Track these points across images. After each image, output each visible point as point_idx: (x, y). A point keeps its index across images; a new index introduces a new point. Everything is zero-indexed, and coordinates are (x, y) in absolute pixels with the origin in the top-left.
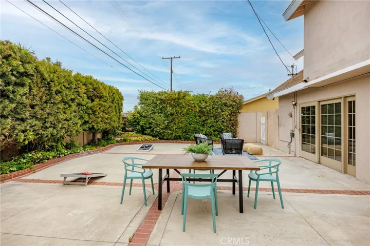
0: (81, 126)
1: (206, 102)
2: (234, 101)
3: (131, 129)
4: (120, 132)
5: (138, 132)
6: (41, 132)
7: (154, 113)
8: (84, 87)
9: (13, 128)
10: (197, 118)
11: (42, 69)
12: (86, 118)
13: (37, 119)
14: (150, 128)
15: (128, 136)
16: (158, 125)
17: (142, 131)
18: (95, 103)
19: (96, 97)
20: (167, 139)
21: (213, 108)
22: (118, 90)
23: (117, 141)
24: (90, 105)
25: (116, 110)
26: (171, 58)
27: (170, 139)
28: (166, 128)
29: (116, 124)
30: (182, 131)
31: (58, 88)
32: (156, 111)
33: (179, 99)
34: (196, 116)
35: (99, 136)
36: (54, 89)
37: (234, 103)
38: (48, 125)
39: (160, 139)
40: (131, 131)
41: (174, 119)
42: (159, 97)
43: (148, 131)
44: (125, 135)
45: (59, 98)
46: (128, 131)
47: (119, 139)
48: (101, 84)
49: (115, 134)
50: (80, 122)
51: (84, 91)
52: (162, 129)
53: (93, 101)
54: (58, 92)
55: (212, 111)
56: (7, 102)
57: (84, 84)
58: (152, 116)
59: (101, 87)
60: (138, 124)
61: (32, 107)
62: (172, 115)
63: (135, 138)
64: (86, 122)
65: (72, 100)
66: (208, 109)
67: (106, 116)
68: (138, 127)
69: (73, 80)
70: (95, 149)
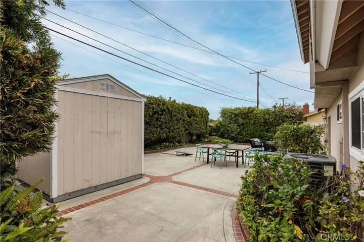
0: (184, 131)
1: (269, 115)
2: (295, 114)
3: (215, 134)
4: (207, 136)
5: (219, 137)
6: (168, 134)
7: (230, 123)
8: (186, 111)
9: (160, 132)
10: (262, 127)
11: (169, 107)
12: (187, 127)
13: (167, 128)
14: (228, 133)
15: (212, 139)
16: (233, 132)
17: (222, 136)
18: (191, 119)
19: (192, 115)
20: (240, 142)
21: (275, 119)
22: (206, 109)
23: (205, 142)
24: (189, 120)
25: (204, 122)
26: (258, 73)
27: (242, 142)
28: (239, 134)
29: (204, 131)
30: (251, 136)
31: (175, 114)
32: (232, 122)
33: (248, 113)
34: (261, 126)
35: (194, 138)
36: (173, 114)
37: (294, 116)
38: (171, 131)
39: (234, 141)
40: (215, 136)
41: (244, 128)
42: (234, 112)
43: (226, 135)
44: (211, 137)
45: (175, 118)
46: (213, 135)
47: (206, 140)
48: (195, 108)
49: (205, 137)
50: (184, 130)
51: (186, 113)
52: (236, 135)
53: (190, 118)
54: (175, 116)
55: (274, 122)
56: (158, 122)
57: (186, 109)
58: (229, 125)
59: (195, 109)
60: (220, 131)
61: (165, 123)
62: (243, 124)
63: (217, 140)
64: (187, 130)
65: (181, 119)
66: (271, 120)
67: (198, 126)
68: (219, 133)
69: (180, 108)
70: (191, 145)
